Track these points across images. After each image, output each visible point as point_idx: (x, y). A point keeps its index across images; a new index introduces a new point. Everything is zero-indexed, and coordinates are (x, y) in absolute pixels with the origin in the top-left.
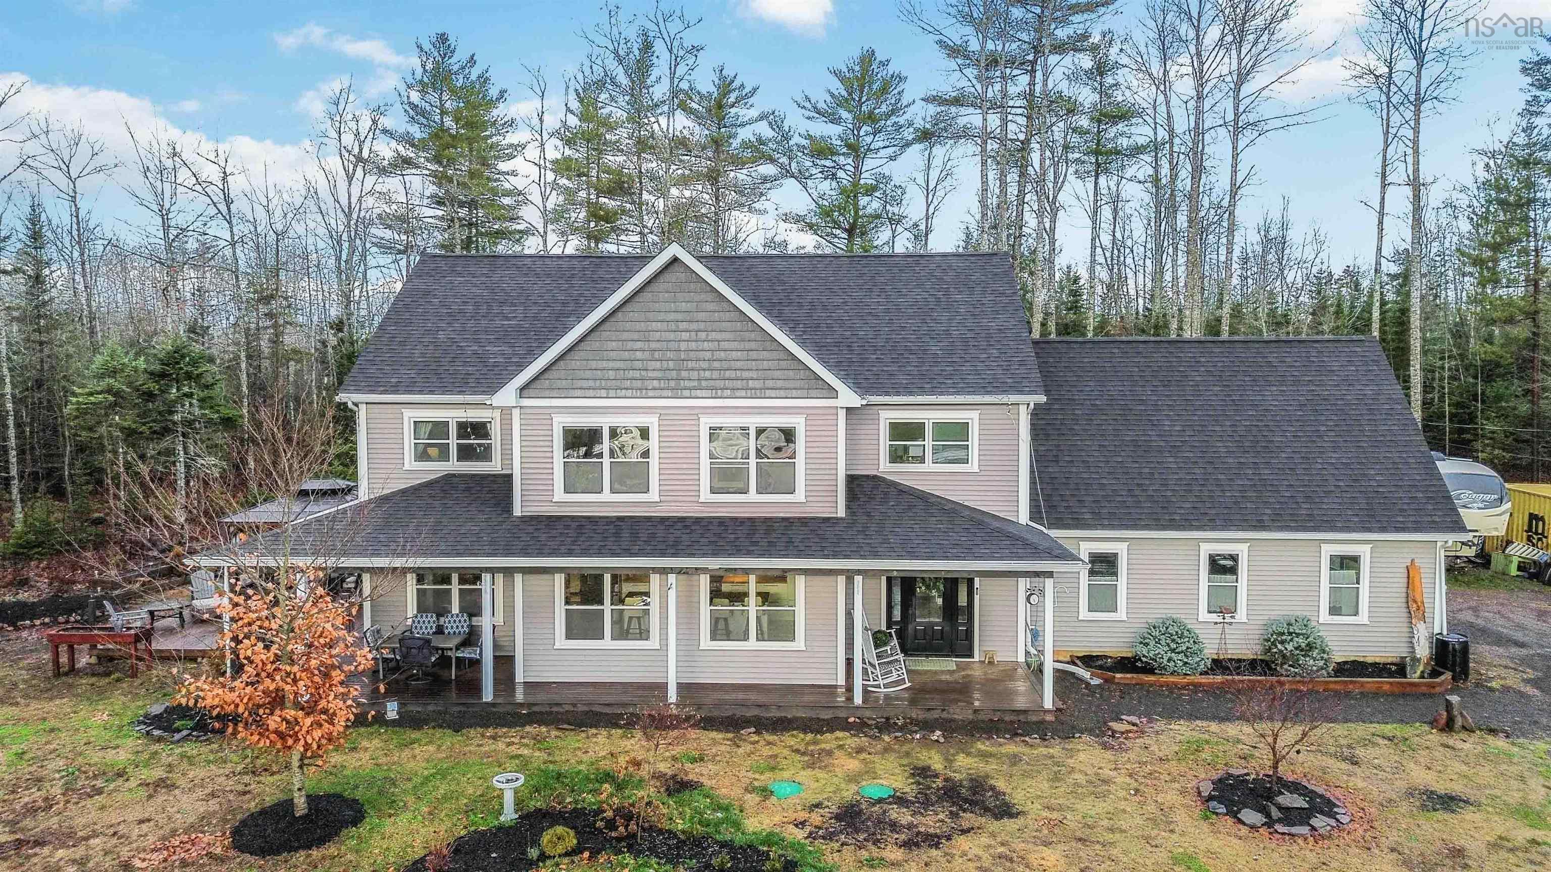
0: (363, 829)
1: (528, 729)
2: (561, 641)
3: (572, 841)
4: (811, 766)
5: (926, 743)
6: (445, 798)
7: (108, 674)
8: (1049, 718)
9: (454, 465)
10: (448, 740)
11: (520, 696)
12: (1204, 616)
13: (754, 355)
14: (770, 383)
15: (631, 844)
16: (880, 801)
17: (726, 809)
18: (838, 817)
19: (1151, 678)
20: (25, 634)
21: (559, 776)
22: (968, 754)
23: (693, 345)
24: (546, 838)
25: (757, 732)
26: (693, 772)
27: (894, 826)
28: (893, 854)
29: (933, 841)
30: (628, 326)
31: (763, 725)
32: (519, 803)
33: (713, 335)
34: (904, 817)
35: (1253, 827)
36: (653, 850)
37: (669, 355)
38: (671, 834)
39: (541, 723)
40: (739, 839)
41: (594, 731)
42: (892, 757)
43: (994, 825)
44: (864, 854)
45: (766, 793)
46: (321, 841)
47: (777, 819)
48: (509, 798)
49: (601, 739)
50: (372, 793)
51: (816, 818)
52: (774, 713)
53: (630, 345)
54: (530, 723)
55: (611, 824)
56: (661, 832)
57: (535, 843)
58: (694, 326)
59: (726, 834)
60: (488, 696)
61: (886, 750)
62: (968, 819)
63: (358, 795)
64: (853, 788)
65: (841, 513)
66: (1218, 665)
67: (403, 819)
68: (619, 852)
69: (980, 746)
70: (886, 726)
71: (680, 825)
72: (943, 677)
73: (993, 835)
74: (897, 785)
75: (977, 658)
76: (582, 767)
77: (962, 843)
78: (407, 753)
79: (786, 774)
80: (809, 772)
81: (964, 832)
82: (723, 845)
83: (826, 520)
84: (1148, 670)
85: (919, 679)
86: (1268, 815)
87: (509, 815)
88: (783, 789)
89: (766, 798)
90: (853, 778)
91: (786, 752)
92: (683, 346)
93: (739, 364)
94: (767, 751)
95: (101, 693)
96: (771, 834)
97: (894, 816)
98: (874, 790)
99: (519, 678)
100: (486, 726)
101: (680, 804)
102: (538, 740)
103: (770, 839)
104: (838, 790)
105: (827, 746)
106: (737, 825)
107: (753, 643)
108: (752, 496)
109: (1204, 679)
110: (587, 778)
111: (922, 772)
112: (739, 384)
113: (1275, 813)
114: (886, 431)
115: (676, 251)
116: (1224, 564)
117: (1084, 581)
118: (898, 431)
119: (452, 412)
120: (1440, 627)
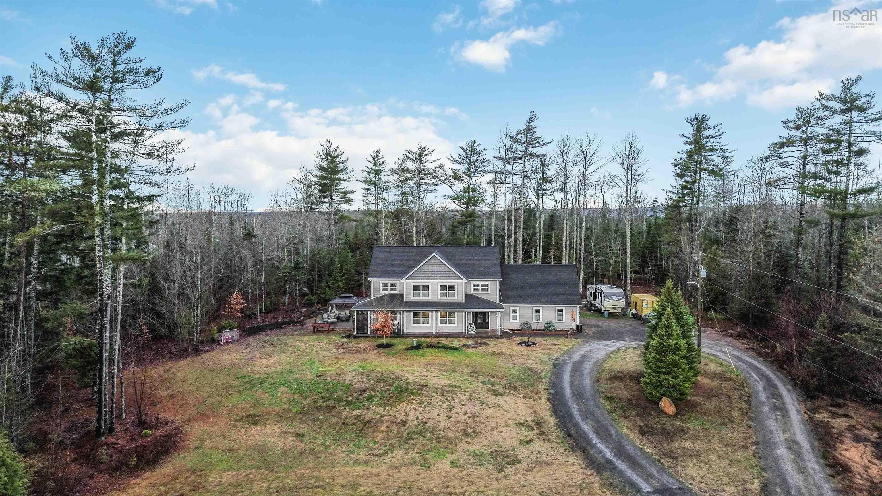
0: (394, 346)
2: (413, 325)
5: (478, 339)
7: (323, 332)
8: (500, 336)
9: (390, 292)
10: (398, 339)
12: (534, 321)
13: (448, 272)
14: (451, 277)
15: (435, 347)
17: (446, 344)
19: (521, 332)
22: (484, 340)
23: (437, 271)
25: (449, 338)
29: (476, 347)
30: (425, 267)
33: (441, 269)
34: (472, 345)
35: (523, 346)
37: (432, 272)
42: (472, 340)
43: (486, 346)
44: (467, 348)
49: (424, 339)
50: (392, 343)
52: (452, 336)
53: (425, 271)
58: (437, 267)
60: (402, 333)
65: (464, 301)
66: (536, 330)
67: (400, 346)
68: (433, 347)
69: (487, 339)
70: (471, 337)
71: (440, 346)
72: (483, 331)
75: (490, 329)
77: (481, 347)
78: (393, 340)
80: (459, 342)
83: (461, 302)
84: (522, 330)
85: (478, 331)
87: (415, 345)
91: (455, 340)
93: (445, 274)
99: (405, 331)
100: (403, 337)
104: (463, 343)
105: (461, 339)
107: (448, 325)
108: (447, 298)
109: (531, 332)
111: (476, 342)
112: (445, 277)
113: (526, 345)
114: (472, 285)
115: (434, 254)
116: (537, 311)
117: (511, 314)
118: (474, 285)
119: (389, 281)
120: (578, 323)
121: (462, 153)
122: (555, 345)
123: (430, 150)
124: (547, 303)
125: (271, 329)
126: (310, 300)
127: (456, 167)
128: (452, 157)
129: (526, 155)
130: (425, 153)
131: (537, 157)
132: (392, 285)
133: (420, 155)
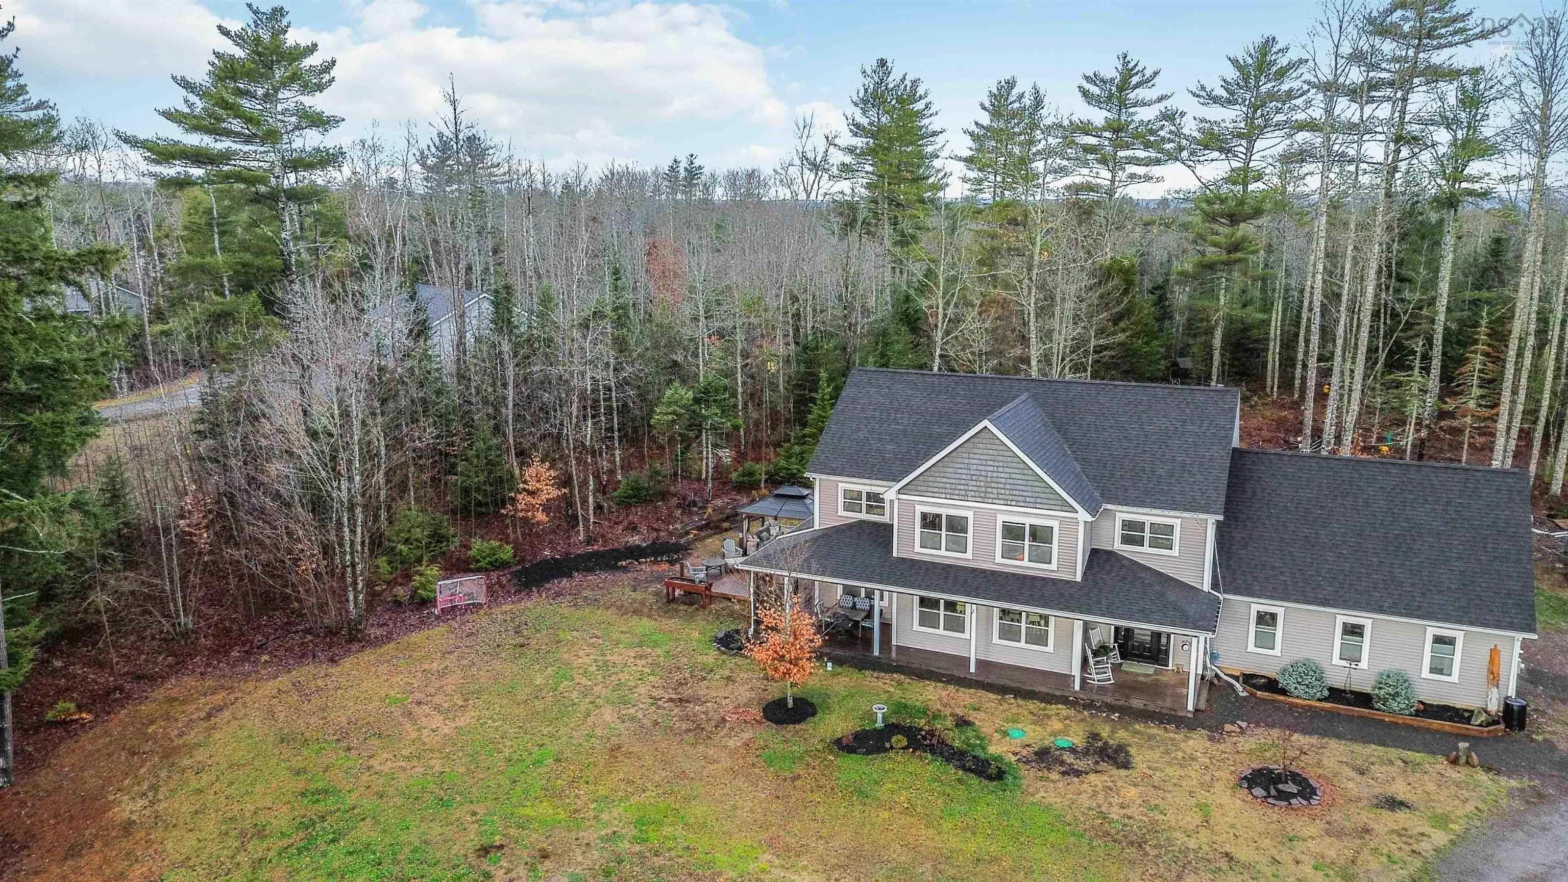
0: (816, 719)
1: (895, 675)
2: (916, 627)
3: (905, 743)
4: (1034, 723)
5: (1108, 719)
6: (853, 710)
7: (691, 604)
8: (1190, 715)
9: (864, 516)
10: (856, 675)
11: (894, 655)
12: (1336, 660)
13: (1030, 483)
14: (1039, 500)
15: (932, 749)
16: (1063, 749)
17: (982, 739)
18: (1036, 754)
19: (1282, 698)
20: (643, 567)
21: (906, 706)
22: (1127, 730)
23: (995, 474)
24: (894, 739)
25: (1015, 698)
26: (972, 716)
27: (1062, 763)
28: (1055, 776)
29: (1078, 773)
30: (959, 460)
31: (1020, 693)
32: (884, 718)
33: (1007, 470)
34: (1069, 758)
35: (1256, 798)
36: (941, 754)
37: (981, 478)
38: (952, 747)
39: (902, 673)
40: (982, 755)
41: (927, 682)
42: (1082, 725)
43: (1115, 772)
44: (1040, 774)
45: (1005, 734)
46: (798, 722)
47: (1005, 749)
48: (880, 716)
49: (931, 688)
50: (820, 701)
51: (1024, 752)
52: (1028, 688)
53: (959, 471)
54: (896, 672)
55: (924, 738)
56: (947, 745)
57: (889, 740)
58: (996, 464)
59: (979, 752)
60: (876, 653)
61: (1083, 720)
62: (1103, 766)
63: (814, 701)
64: (1052, 739)
65: (1079, 578)
66: (1336, 694)
67: (833, 717)
68: (925, 751)
69: (1137, 727)
70: (1089, 706)
71: (957, 744)
72: (1141, 679)
73: (1111, 776)
74: (1076, 741)
75: (1170, 668)
76: (918, 704)
77: (1092, 777)
78: (835, 680)
79: (1020, 726)
80: (1033, 726)
81: (1097, 772)
82: (974, 757)
83: (1068, 582)
84: (1284, 692)
85: (1125, 677)
86: (1269, 793)
87: (879, 724)
88: (1015, 734)
89: (1004, 737)
90: (1054, 734)
91: (1025, 713)
92: (989, 474)
93: (1021, 488)
94: (1014, 710)
95: (691, 617)
96: (1000, 756)
97: (1065, 757)
98: (1062, 742)
99: (894, 643)
100: (874, 670)
101: (961, 732)
102: (900, 683)
103: (999, 759)
104: (1044, 739)
105: (1050, 713)
106: (984, 749)
107: (1022, 644)
108: (1026, 563)
109: (1318, 704)
110: (919, 711)
111: (1095, 736)
112: (1020, 498)
113: (1273, 792)
114: (1118, 524)
115: (986, 423)
116: (1354, 631)
117: (1252, 628)
118: (1128, 525)
119: (864, 486)
120: (1512, 692)
121: (1232, 74)
122: (1393, 804)
123: (1148, 73)
124: (1394, 610)
125: (589, 570)
126: (751, 474)
127: (1216, 113)
128: (1203, 88)
129: (1414, 71)
130: (1135, 80)
131: (1453, 74)
132: (871, 496)
133: (1124, 86)
